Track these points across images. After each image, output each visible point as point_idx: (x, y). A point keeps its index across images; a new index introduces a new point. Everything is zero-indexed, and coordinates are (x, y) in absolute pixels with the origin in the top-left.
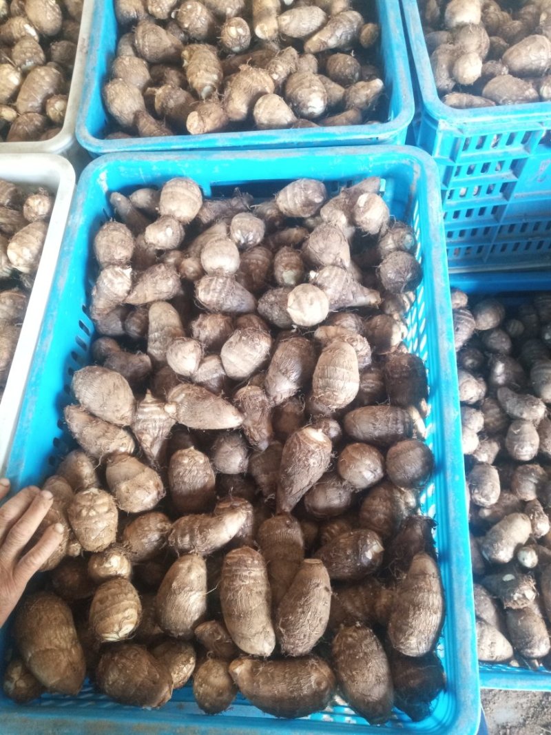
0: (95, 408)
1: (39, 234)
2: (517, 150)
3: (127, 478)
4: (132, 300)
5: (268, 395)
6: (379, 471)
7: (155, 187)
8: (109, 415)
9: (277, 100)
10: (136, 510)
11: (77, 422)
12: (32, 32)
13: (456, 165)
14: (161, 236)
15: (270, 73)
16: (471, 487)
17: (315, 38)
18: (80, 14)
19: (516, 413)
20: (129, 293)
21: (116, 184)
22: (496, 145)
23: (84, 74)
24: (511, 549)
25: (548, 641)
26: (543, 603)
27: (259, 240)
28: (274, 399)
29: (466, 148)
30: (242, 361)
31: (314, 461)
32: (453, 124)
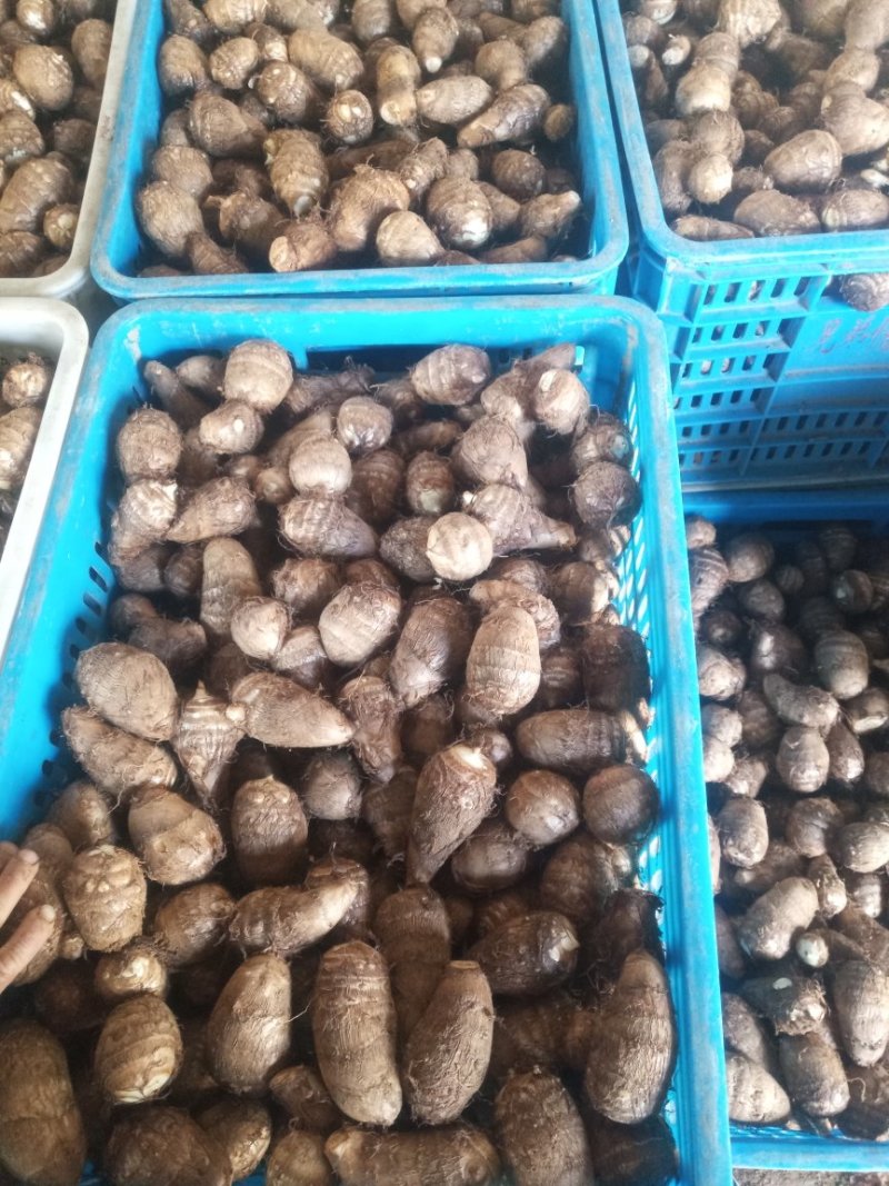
0: (113, 711)
1: (28, 427)
2: (787, 304)
3: (162, 828)
4: (176, 534)
5: (394, 691)
6: (572, 816)
7: (218, 353)
8: (137, 724)
9: (413, 220)
10: (177, 880)
11: (82, 734)
12: (25, 104)
13: (694, 326)
14: (225, 433)
15: (403, 179)
16: (722, 837)
17: (474, 125)
18: (102, 79)
19: (793, 715)
20: (172, 523)
21: (155, 347)
22: (755, 296)
23: (107, 172)
24: (786, 937)
25: (846, 1088)
26: (837, 1026)
27: (382, 441)
28: (404, 698)
29: (709, 301)
30: (353, 637)
31: (468, 801)
32: (688, 263)
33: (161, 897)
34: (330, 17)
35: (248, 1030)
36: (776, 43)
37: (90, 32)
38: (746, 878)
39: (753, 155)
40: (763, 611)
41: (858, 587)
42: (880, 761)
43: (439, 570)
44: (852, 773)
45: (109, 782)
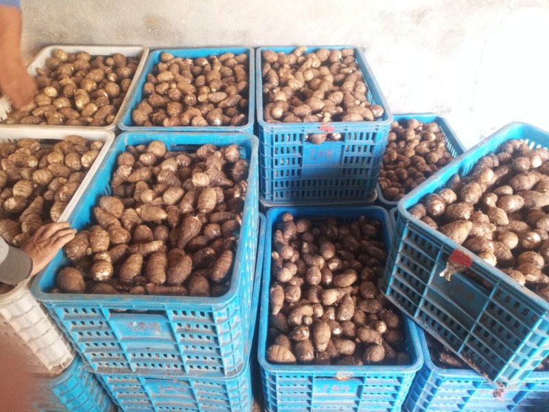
0: (107, 209)
1: (96, 153)
2: (298, 143)
3: (116, 229)
4: (130, 179)
5: (179, 208)
6: (219, 231)
7: (147, 144)
8: (113, 212)
9: (201, 118)
10: (117, 242)
11: (98, 213)
12: (106, 95)
14: (146, 159)
15: (201, 110)
17: (222, 102)
18: (127, 91)
20: (129, 176)
21: (132, 143)
22: (289, 140)
23: (125, 108)
24: (301, 317)
25: (312, 353)
26: (313, 339)
27: (187, 165)
28: (182, 210)
29: (277, 140)
30: (171, 197)
31: (193, 225)
32: (268, 128)
33: (112, 246)
34: (190, 82)
35: (130, 266)
36: (302, 90)
37: (126, 82)
38: (292, 305)
39: (290, 110)
40: (307, 239)
41: (333, 230)
42: (337, 277)
43: (195, 185)
44: (329, 280)
45: (104, 223)
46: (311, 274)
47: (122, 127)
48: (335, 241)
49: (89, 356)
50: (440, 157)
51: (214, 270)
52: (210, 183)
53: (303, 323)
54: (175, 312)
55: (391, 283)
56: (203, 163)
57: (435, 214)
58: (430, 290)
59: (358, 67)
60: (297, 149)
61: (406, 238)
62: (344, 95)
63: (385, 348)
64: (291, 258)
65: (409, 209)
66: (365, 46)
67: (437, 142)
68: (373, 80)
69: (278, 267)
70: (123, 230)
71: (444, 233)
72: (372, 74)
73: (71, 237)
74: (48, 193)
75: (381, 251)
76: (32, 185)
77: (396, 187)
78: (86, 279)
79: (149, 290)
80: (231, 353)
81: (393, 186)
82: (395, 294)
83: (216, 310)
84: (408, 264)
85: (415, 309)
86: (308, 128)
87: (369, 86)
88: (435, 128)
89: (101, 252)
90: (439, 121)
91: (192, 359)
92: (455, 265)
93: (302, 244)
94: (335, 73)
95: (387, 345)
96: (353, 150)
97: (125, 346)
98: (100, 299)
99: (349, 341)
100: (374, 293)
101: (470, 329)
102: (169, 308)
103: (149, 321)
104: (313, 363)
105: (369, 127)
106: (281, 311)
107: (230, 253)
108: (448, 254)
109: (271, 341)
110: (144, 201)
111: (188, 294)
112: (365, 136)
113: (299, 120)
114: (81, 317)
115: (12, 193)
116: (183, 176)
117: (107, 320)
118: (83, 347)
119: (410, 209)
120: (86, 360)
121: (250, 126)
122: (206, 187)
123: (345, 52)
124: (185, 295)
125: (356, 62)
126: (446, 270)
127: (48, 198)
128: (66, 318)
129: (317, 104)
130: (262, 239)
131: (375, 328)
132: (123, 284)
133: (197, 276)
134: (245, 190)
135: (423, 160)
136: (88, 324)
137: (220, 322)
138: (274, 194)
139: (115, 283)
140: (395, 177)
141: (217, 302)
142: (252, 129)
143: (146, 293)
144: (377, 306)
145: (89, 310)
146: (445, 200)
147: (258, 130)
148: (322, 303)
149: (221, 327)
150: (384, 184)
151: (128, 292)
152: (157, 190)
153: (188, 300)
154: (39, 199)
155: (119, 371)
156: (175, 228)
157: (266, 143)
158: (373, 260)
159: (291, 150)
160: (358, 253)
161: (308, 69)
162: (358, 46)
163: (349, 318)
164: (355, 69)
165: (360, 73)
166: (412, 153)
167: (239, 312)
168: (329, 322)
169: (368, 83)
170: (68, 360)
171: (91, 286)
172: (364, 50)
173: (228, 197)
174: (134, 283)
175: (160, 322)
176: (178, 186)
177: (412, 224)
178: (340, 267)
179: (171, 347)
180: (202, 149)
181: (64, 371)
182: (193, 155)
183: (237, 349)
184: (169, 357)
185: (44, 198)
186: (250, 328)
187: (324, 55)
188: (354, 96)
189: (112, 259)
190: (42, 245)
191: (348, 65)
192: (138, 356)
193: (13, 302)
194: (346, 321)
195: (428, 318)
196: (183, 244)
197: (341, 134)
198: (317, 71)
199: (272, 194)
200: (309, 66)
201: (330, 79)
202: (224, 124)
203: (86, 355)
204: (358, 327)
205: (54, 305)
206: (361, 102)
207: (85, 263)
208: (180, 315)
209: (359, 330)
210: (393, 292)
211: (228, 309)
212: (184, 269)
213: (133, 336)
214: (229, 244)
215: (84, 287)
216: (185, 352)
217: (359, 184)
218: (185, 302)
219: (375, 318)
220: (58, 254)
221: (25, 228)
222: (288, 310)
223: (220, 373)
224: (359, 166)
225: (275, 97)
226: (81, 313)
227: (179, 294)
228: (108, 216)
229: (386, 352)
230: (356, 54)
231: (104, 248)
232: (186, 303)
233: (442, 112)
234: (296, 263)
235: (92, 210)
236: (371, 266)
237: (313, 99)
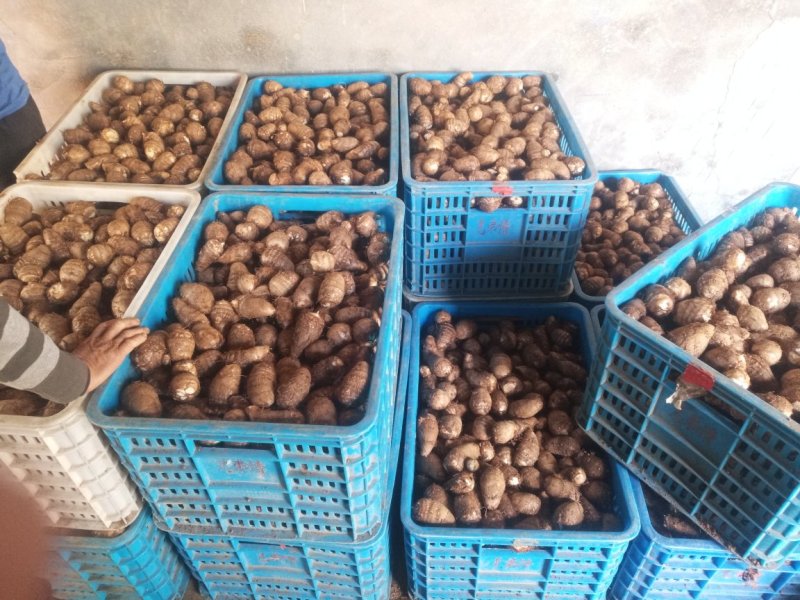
0: (191, 300)
1: (175, 222)
2: (460, 210)
3: (203, 329)
5: (292, 301)
6: (348, 334)
8: (199, 304)
9: (323, 173)
10: (206, 348)
11: (179, 305)
12: (187, 140)
14: (245, 230)
15: (322, 163)
17: (352, 152)
18: (217, 135)
20: (221, 255)
21: (224, 207)
22: (448, 207)
23: (215, 158)
24: (462, 460)
25: (479, 511)
26: (480, 492)
27: (302, 240)
28: (296, 304)
29: (430, 206)
30: (281, 285)
31: (312, 325)
32: (418, 189)
33: (198, 353)
34: (306, 122)
35: (224, 381)
36: (467, 134)
37: (215, 122)
38: (449, 442)
39: (449, 163)
40: (471, 349)
41: (508, 337)
42: (514, 403)
43: (314, 268)
44: (502, 408)
45: (186, 320)
46: (477, 398)
47: (212, 186)
48: (511, 351)
49: (163, 507)
50: (665, 233)
51: (343, 388)
52: (336, 266)
53: (466, 469)
54: (287, 447)
55: (593, 413)
56: (324, 238)
57: (660, 313)
58: (650, 423)
59: (547, 102)
60: (459, 219)
61: (618, 347)
62: (528, 142)
63: (584, 506)
64: (448, 375)
65: (621, 306)
66: (557, 73)
67: (660, 211)
68: (570, 121)
69: (429, 389)
70: (213, 330)
71: (674, 341)
72: (569, 113)
73: (141, 340)
74: (108, 277)
75: (579, 368)
76: (86, 265)
77: (601, 276)
78: (162, 398)
79: (251, 415)
80: (364, 508)
81: (595, 275)
82: (599, 429)
83: (347, 444)
84: (620, 385)
85: (629, 450)
86: (476, 188)
87: (563, 129)
88: (658, 191)
89: (183, 361)
90: (663, 181)
91: (307, 516)
92: (689, 387)
93: (464, 357)
94: (514, 110)
95: (587, 502)
96: (540, 222)
97: (213, 494)
98: (184, 426)
99: (532, 496)
100: (568, 427)
101: (709, 481)
102: (280, 441)
103: (249, 458)
104: (480, 525)
105: (564, 189)
106: (434, 451)
107: (365, 364)
108: (678, 372)
109: (419, 494)
110: (242, 290)
111: (306, 421)
112: (557, 201)
113: (463, 177)
114: (155, 451)
115: (58, 277)
116: (297, 256)
117: (191, 456)
118: (155, 495)
119: (623, 306)
120: (158, 513)
121: (392, 185)
122: (329, 272)
123: (529, 81)
124: (302, 423)
125: (544, 95)
126: (675, 394)
127: (108, 284)
128: (135, 452)
129: (488, 155)
130: (407, 348)
131: (569, 477)
132: (213, 406)
133: (318, 396)
134: (384, 276)
135: (640, 238)
136: (164, 462)
137: (351, 462)
138: (425, 283)
139: (202, 405)
140: (598, 261)
141: (347, 434)
142: (395, 190)
143: (247, 418)
144: (572, 446)
145: (166, 441)
146: (674, 294)
147: (403, 191)
148: (492, 441)
149: (351, 471)
150: (584, 272)
151: (221, 417)
152: (260, 275)
153: (306, 430)
154: (95, 286)
155: (204, 530)
156: (285, 328)
157: (414, 209)
158: (567, 380)
159: (450, 221)
160: (546, 369)
161: (474, 105)
162: (548, 72)
163: (531, 462)
164: (542, 105)
165: (549, 110)
166: (624, 228)
167: (376, 449)
168: (503, 467)
169: (561, 126)
170: (133, 513)
171: (170, 407)
172: (556, 77)
173: (361, 286)
174: (229, 405)
175: (265, 460)
176: (291, 270)
177: (626, 327)
178: (518, 390)
179: (278, 497)
180: (323, 217)
181: (127, 529)
182: (311, 227)
183: (372, 502)
184: (276, 511)
185: (102, 285)
186: (390, 473)
187: (498, 85)
188: (541, 143)
189: (198, 371)
190: (103, 349)
191: (533, 100)
192: (232, 509)
193: (62, 428)
194: (527, 467)
195: (646, 465)
196: (297, 352)
197: (523, 198)
198: (487, 108)
199: (421, 283)
200: (476, 100)
201: (507, 119)
202: (354, 182)
203: (159, 505)
204: (545, 475)
205: (119, 434)
206: (552, 153)
207: (160, 376)
208: (295, 451)
209: (547, 480)
210: (595, 425)
211: (362, 444)
212: (300, 386)
213: (227, 480)
214: (363, 352)
215: (160, 409)
216: (299, 505)
217: (547, 270)
218: (303, 432)
219: (569, 463)
220: (124, 363)
221: (76, 326)
222: (444, 449)
223: (347, 537)
224: (547, 244)
225: (428, 145)
226: (156, 445)
227: (293, 421)
228: (192, 310)
229: (586, 513)
230: (544, 84)
231: (187, 354)
232: (305, 434)
233: (668, 168)
234: (454, 383)
235: (170, 301)
236: (564, 389)
237: (482, 147)
